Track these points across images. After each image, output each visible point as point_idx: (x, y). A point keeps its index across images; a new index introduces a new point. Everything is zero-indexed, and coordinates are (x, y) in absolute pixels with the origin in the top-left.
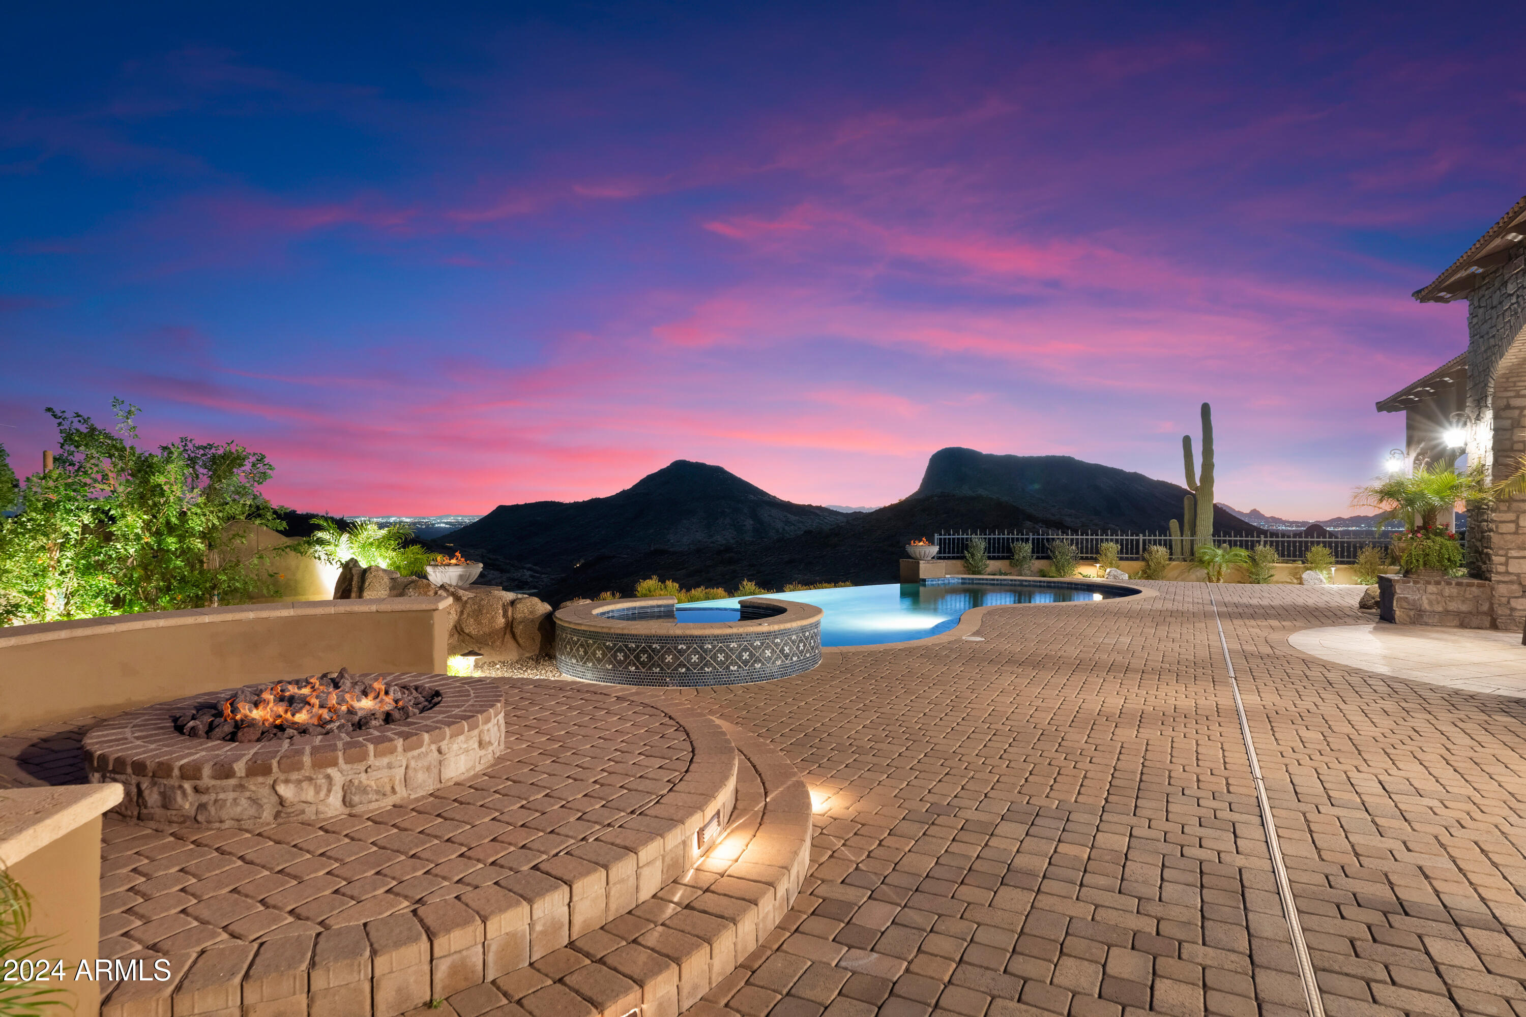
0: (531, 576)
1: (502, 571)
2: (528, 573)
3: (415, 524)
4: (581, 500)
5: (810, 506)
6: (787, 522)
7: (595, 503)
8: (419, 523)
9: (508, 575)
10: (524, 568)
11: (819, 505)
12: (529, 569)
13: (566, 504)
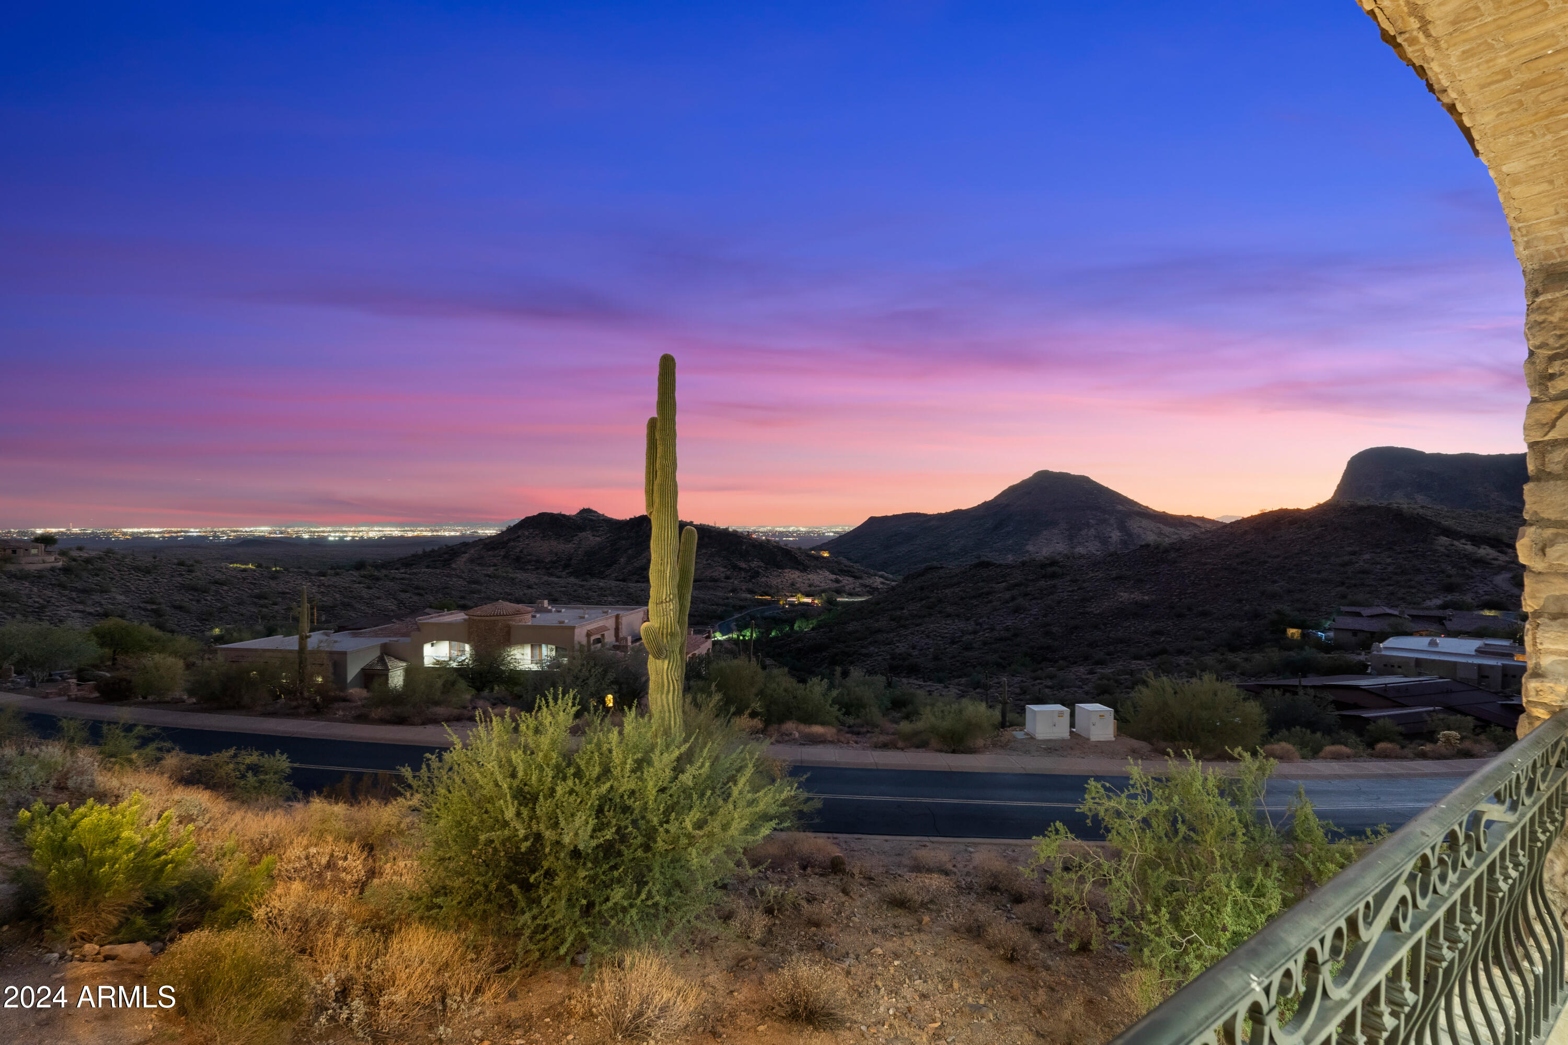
0: (882, 583)
1: (856, 577)
2: (879, 580)
3: (809, 532)
4: (944, 512)
5: (1190, 516)
6: (1160, 534)
7: (957, 515)
8: (812, 532)
9: (861, 581)
10: (875, 575)
11: (1201, 515)
12: (881, 576)
13: (930, 515)
